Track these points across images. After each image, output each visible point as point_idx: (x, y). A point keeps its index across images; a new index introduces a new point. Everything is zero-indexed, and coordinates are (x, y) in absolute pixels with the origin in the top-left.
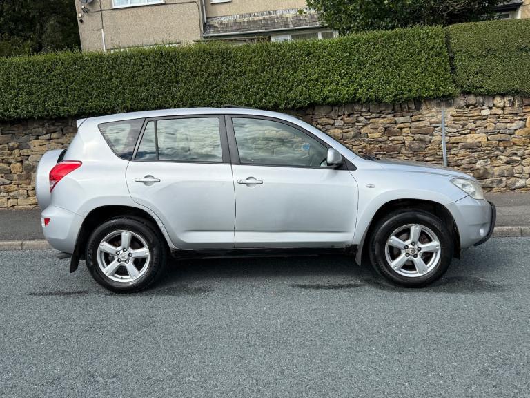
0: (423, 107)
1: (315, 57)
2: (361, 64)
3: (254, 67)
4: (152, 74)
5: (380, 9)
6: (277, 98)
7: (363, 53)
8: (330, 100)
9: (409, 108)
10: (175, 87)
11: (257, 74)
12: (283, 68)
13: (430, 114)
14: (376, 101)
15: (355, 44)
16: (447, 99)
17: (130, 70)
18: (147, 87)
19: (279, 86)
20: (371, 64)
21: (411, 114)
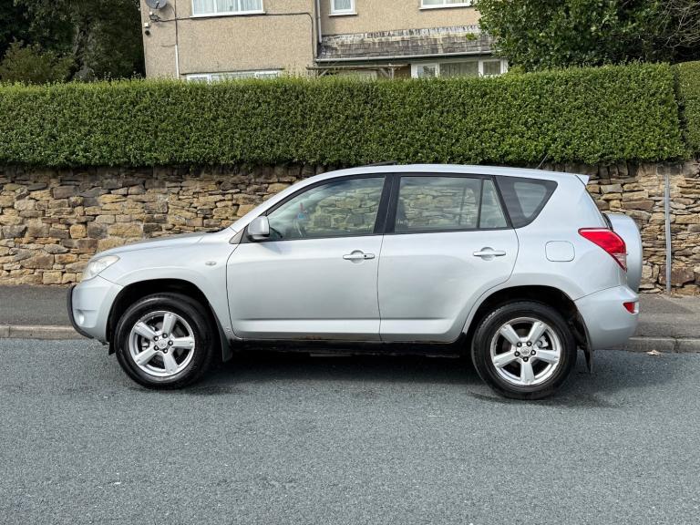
0: (640, 173)
1: (492, 98)
2: (556, 111)
3: (409, 109)
4: (272, 114)
5: (583, 38)
6: (438, 152)
7: (559, 96)
8: (510, 157)
9: (620, 174)
10: (301, 133)
11: (412, 119)
12: (448, 112)
13: (649, 183)
14: (574, 161)
15: (547, 83)
16: (672, 164)
17: (243, 108)
18: (264, 131)
19: (441, 136)
20: (570, 112)
21: (623, 181)
